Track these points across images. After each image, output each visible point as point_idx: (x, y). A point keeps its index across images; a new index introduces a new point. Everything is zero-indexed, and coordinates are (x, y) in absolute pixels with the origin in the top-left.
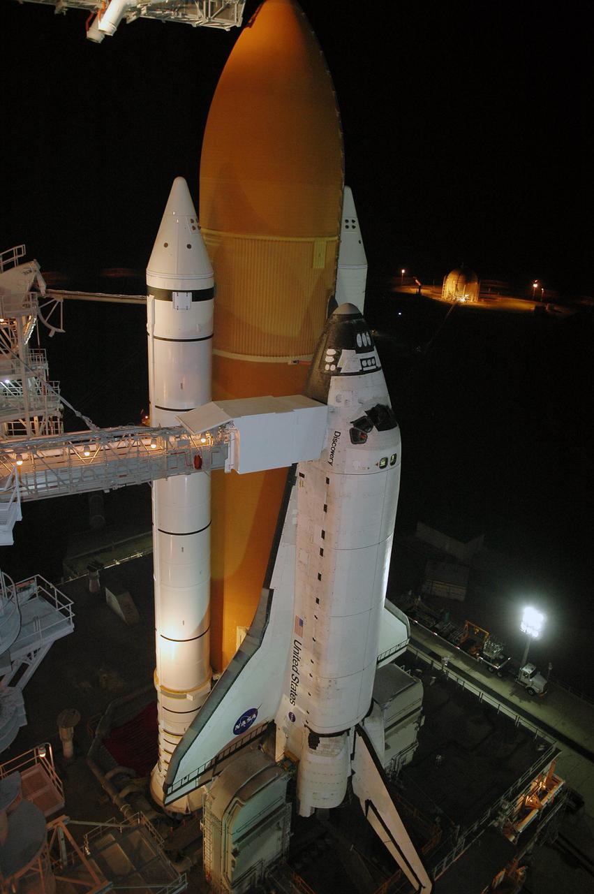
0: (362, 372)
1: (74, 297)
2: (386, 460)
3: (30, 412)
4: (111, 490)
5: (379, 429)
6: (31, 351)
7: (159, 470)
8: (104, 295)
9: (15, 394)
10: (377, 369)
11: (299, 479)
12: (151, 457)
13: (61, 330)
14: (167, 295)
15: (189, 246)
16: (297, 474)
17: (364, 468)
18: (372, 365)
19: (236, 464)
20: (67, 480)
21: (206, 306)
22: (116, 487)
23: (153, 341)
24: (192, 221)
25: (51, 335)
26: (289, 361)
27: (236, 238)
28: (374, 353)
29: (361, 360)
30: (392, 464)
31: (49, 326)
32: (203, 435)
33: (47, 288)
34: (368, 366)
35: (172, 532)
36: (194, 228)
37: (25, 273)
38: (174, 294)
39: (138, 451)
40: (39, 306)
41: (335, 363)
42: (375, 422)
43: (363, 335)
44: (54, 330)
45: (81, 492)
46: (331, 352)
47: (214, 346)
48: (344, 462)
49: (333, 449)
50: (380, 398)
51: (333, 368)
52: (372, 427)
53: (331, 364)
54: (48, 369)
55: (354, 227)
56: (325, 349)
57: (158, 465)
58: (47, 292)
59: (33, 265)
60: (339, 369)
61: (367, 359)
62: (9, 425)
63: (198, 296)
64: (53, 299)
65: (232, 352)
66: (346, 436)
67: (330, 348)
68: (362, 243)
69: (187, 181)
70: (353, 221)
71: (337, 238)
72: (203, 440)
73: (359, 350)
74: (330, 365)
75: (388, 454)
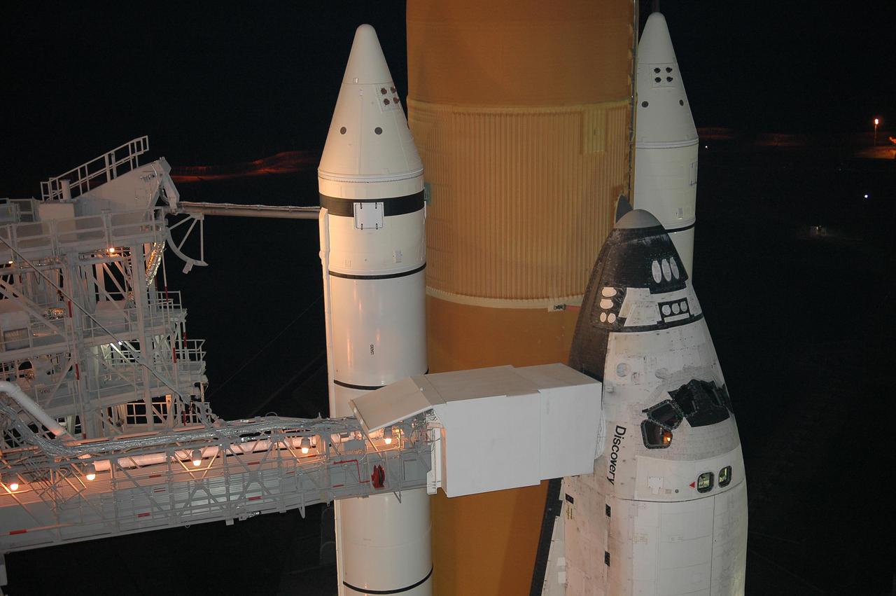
0: (662, 325)
1: (218, 212)
2: (711, 475)
3: (152, 390)
4: (236, 520)
5: (694, 423)
6: (159, 294)
7: (314, 489)
8: (263, 206)
9: (132, 361)
10: (692, 319)
11: (565, 506)
12: (301, 467)
13: (202, 263)
14: (346, 208)
15: (378, 131)
16: (562, 497)
17: (668, 491)
18: (681, 312)
19: (444, 480)
20: (166, 504)
21: (407, 222)
22: (243, 517)
23: (328, 279)
24: (384, 91)
25: (186, 270)
26: (550, 305)
27: (455, 114)
28: (688, 292)
29: (661, 305)
30: (723, 484)
31: (183, 257)
32: (388, 431)
33: (181, 199)
34: (672, 314)
35: (366, 588)
36: (386, 102)
37: (145, 179)
38: (357, 205)
39: (279, 457)
40: (169, 226)
41: (615, 309)
42: (687, 409)
43: (664, 261)
44: (190, 264)
45: (189, 524)
46: (609, 291)
47: (427, 282)
48: (634, 479)
49: (614, 456)
50: (697, 369)
51: (612, 318)
52: (681, 419)
53: (608, 312)
54: (184, 321)
55: (669, 79)
56: (599, 288)
57: (313, 480)
58: (179, 206)
59: (160, 168)
60: (622, 320)
61: (670, 304)
62: (130, 408)
63: (395, 207)
64: (189, 215)
65: (457, 293)
66: (634, 436)
67: (607, 285)
68: (686, 102)
69: (376, 31)
70: (669, 70)
71: (627, 102)
72: (388, 441)
73: (656, 288)
74: (608, 315)
75: (715, 465)
